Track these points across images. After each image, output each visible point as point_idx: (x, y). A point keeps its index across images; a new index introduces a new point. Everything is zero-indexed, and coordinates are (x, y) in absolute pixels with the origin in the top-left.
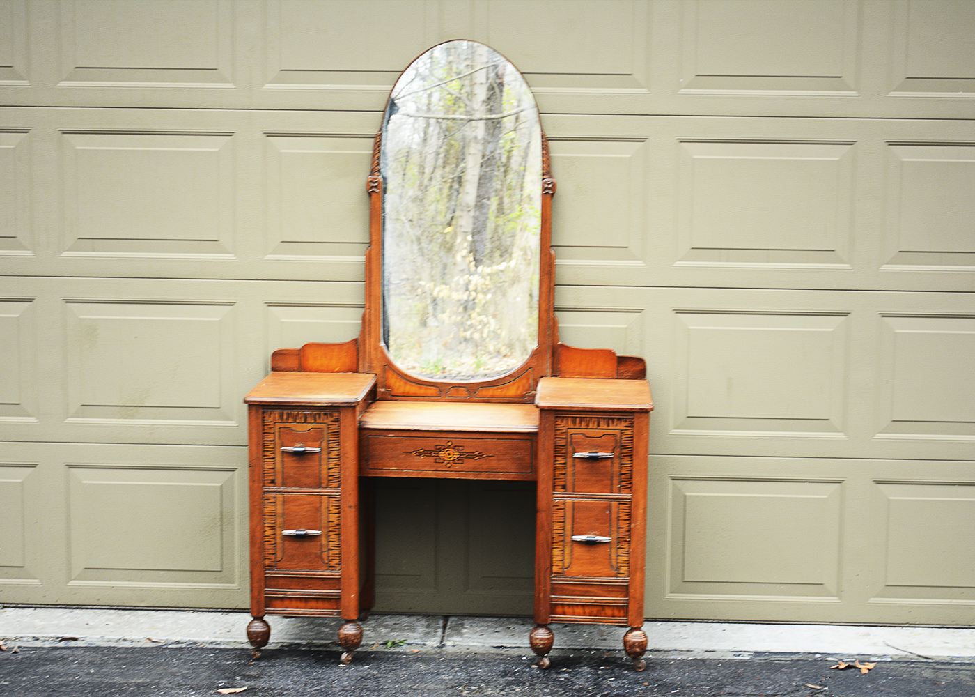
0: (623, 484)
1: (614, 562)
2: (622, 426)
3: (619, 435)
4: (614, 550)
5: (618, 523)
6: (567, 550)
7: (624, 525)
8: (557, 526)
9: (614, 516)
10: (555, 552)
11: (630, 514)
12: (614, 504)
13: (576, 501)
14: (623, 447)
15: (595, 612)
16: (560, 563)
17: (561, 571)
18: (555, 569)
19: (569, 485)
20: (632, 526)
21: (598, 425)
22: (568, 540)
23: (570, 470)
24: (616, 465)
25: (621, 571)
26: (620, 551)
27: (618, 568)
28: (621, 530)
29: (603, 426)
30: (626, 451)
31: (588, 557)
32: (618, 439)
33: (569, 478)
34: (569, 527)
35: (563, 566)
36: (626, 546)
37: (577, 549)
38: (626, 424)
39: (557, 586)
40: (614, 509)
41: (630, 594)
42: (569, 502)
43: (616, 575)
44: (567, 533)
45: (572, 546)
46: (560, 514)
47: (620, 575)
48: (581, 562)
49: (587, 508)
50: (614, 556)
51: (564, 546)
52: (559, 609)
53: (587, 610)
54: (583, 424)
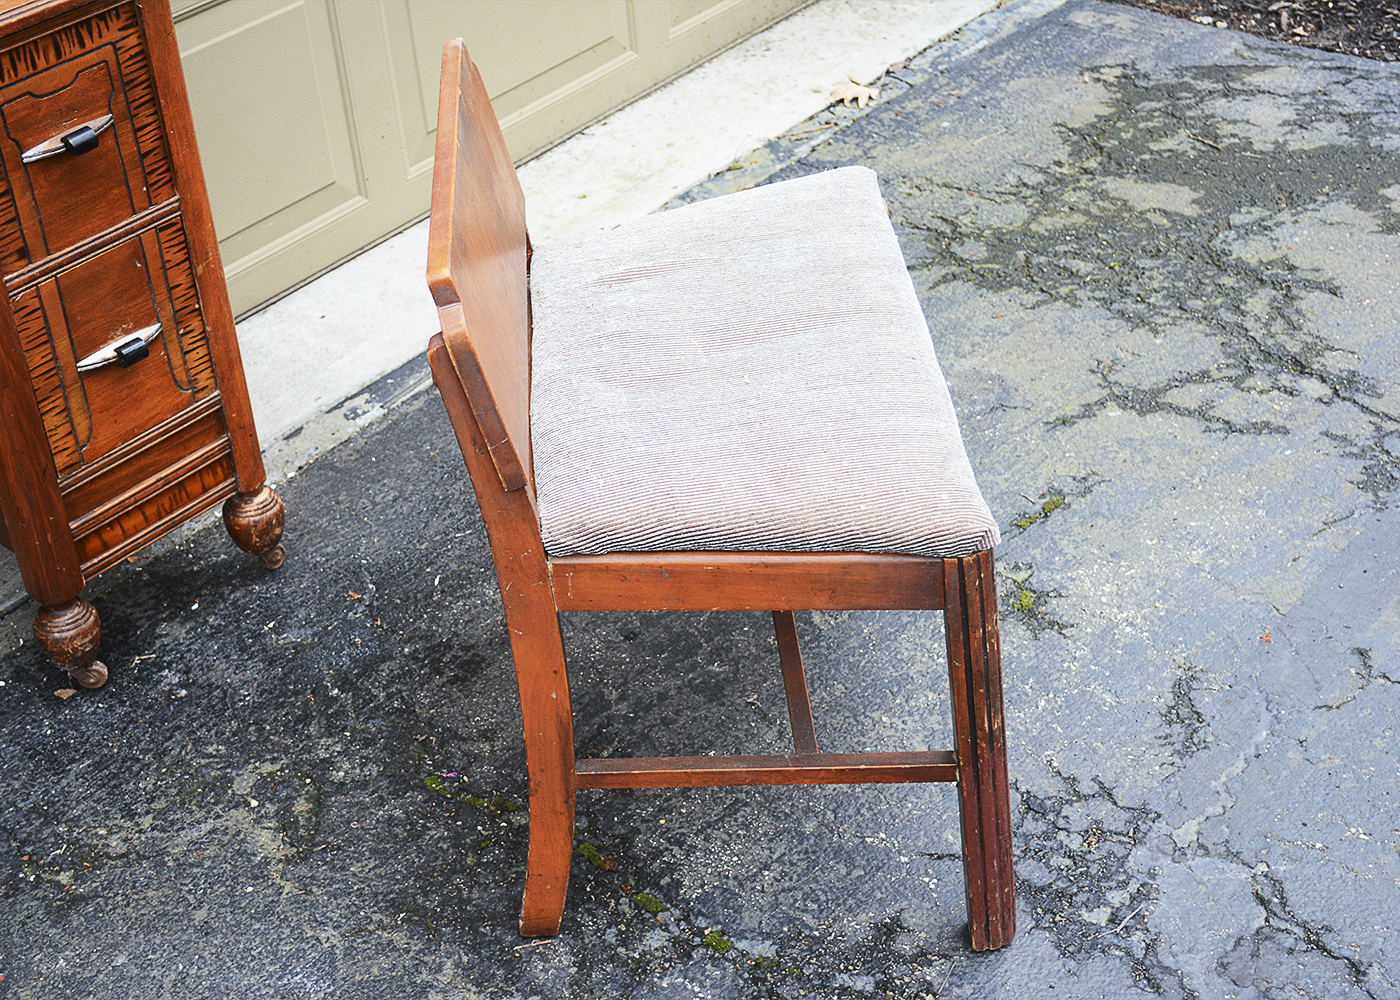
0: (153, 178)
1: (181, 376)
2: (113, 33)
3: (112, 59)
4: (173, 348)
5: (167, 279)
6: (75, 402)
7: (180, 277)
8: (37, 359)
9: (154, 267)
10: (51, 421)
11: (186, 245)
12: (148, 237)
13: (61, 273)
14: (128, 85)
15: (167, 506)
16: (70, 442)
17: (75, 458)
18: (60, 461)
19: (34, 242)
20: (200, 270)
21: (58, 55)
22: (70, 376)
23: (23, 202)
24: (127, 138)
25: (201, 385)
26: (187, 340)
27: (192, 382)
28: (177, 292)
29: (70, 49)
30: (140, 91)
31: (125, 393)
32: (114, 68)
33: (29, 223)
34: (63, 345)
35: (77, 443)
36: (196, 324)
37: (93, 387)
38: (121, 24)
39: (73, 496)
40: (151, 250)
41: (232, 425)
42: (47, 282)
43: (193, 399)
44: (62, 363)
45: (83, 385)
46: (36, 324)
47: (199, 395)
48: (112, 412)
49: (90, 278)
50: (177, 360)
51: (66, 398)
52: (95, 543)
53: (150, 511)
54: (21, 66)
